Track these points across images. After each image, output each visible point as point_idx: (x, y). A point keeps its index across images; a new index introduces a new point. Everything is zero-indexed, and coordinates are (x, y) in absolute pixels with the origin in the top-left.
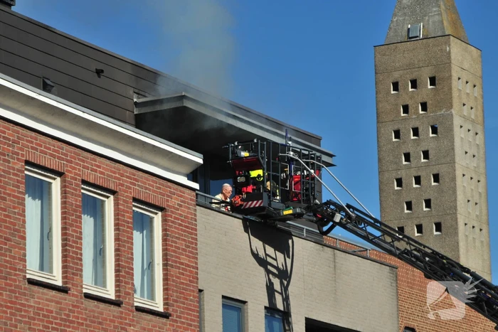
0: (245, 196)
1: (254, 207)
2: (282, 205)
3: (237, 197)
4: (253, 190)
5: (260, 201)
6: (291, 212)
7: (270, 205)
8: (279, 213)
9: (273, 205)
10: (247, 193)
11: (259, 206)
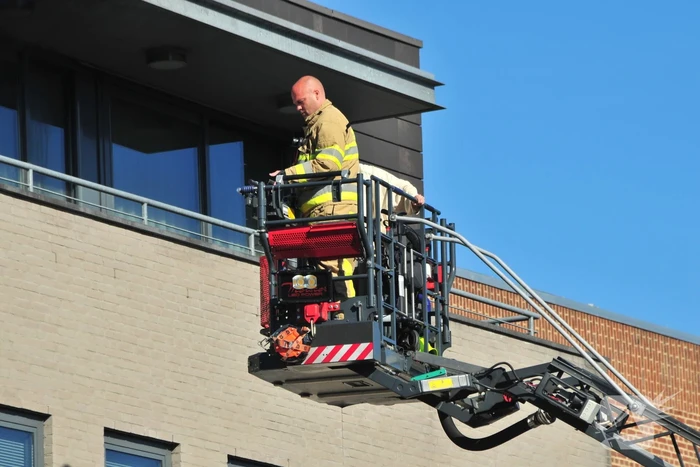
1: (344, 361)
3: (292, 331)
5: (363, 346)
6: (448, 383)
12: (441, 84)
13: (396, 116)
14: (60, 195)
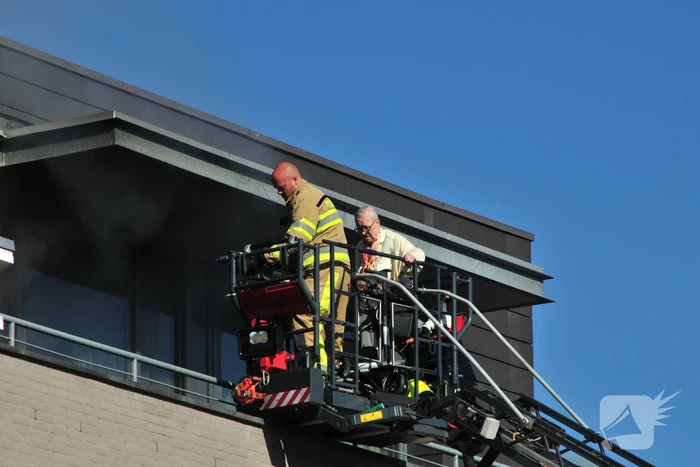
0: (266, 379)
1: (290, 405)
2: (361, 400)
3: (248, 381)
4: (288, 363)
5: (304, 391)
6: (378, 415)
7: (328, 398)
8: (350, 421)
9: (339, 400)
10: (273, 371)
11: (301, 403)
12: (550, 278)
13: (507, 308)
14: (168, 386)
